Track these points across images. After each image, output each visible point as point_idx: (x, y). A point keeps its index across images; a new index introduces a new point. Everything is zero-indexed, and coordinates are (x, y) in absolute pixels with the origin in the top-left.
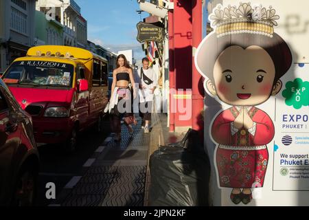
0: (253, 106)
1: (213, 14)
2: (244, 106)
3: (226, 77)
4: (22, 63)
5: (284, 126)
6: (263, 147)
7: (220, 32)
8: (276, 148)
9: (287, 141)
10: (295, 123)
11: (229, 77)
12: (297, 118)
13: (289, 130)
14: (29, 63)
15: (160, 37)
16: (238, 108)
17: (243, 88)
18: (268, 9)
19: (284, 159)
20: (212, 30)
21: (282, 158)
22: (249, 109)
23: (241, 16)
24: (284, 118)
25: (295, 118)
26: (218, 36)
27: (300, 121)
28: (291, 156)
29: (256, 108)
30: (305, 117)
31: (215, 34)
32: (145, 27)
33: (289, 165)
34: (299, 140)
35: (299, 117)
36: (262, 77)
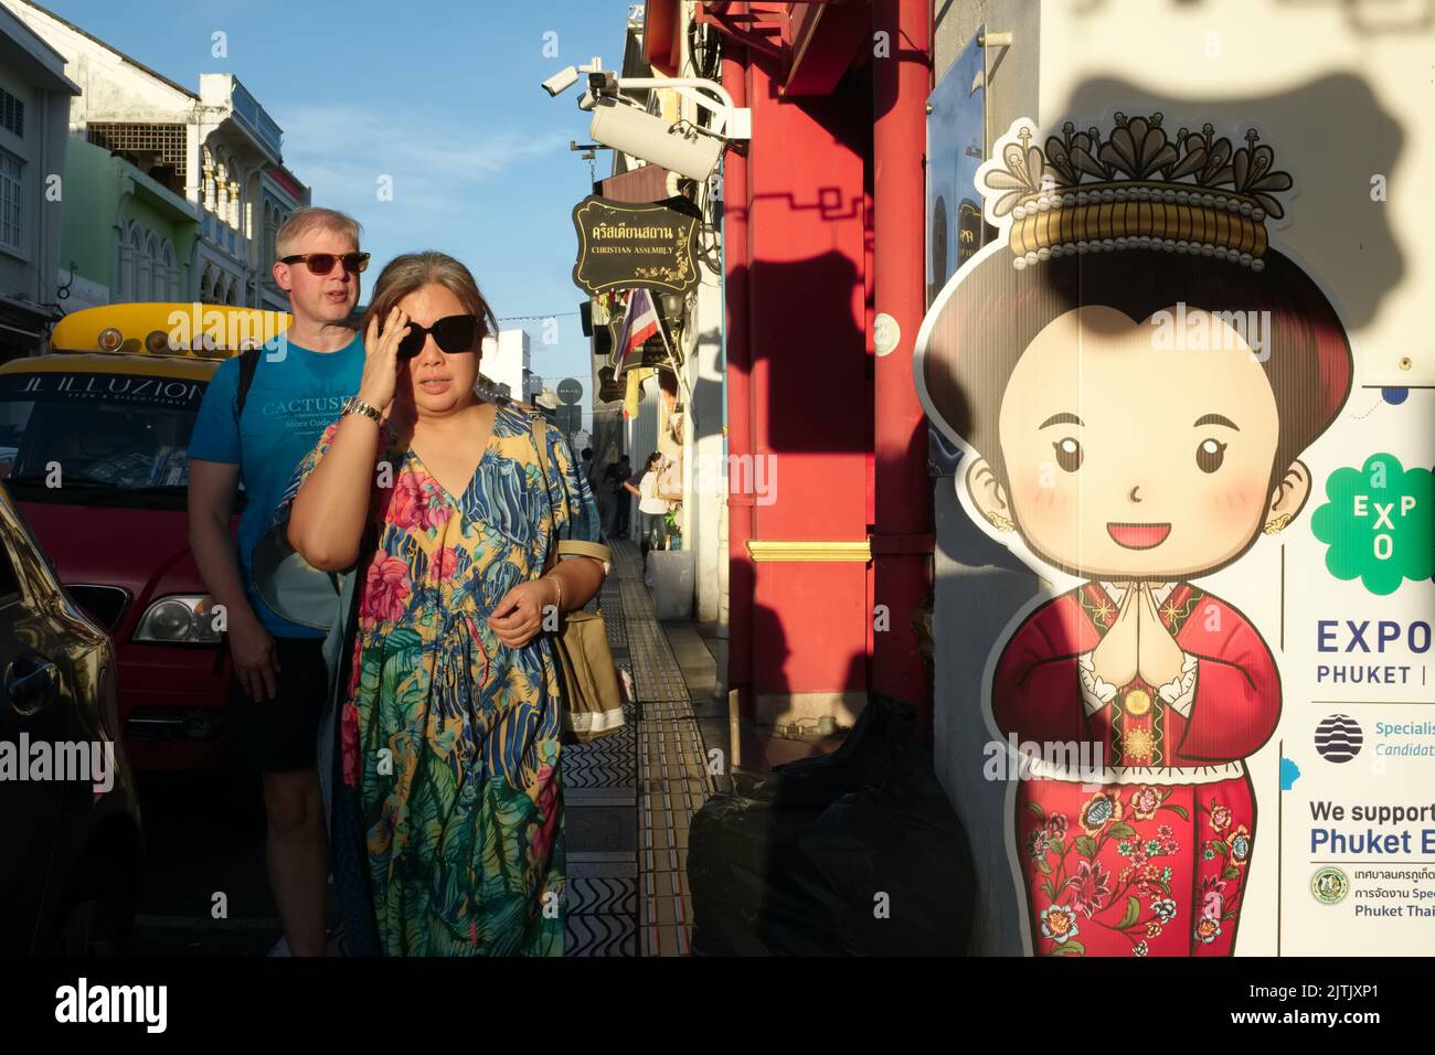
0: (1182, 579)
1: (996, 161)
2: (1139, 579)
3: (1058, 447)
4: (33, 385)
5: (1322, 672)
6: (1231, 772)
7: (1030, 242)
8: (1288, 773)
9: (1339, 741)
10: (1374, 659)
11: (1069, 447)
12: (1382, 638)
13: (1347, 689)
14: (66, 385)
15: (684, 268)
16: (1114, 592)
17: (1133, 498)
18: (1239, 142)
19: (1329, 824)
20: (992, 233)
21: (1321, 823)
22: (1164, 592)
23: (1119, 175)
24: (1322, 636)
25: (1371, 636)
26: (1020, 263)
27: (1398, 651)
28: (1358, 814)
29: (1197, 591)
30: (1419, 632)
31: (1008, 254)
32: (613, 221)
33: (1349, 855)
34: (1394, 740)
35: (1389, 631)
36: (1222, 448)
